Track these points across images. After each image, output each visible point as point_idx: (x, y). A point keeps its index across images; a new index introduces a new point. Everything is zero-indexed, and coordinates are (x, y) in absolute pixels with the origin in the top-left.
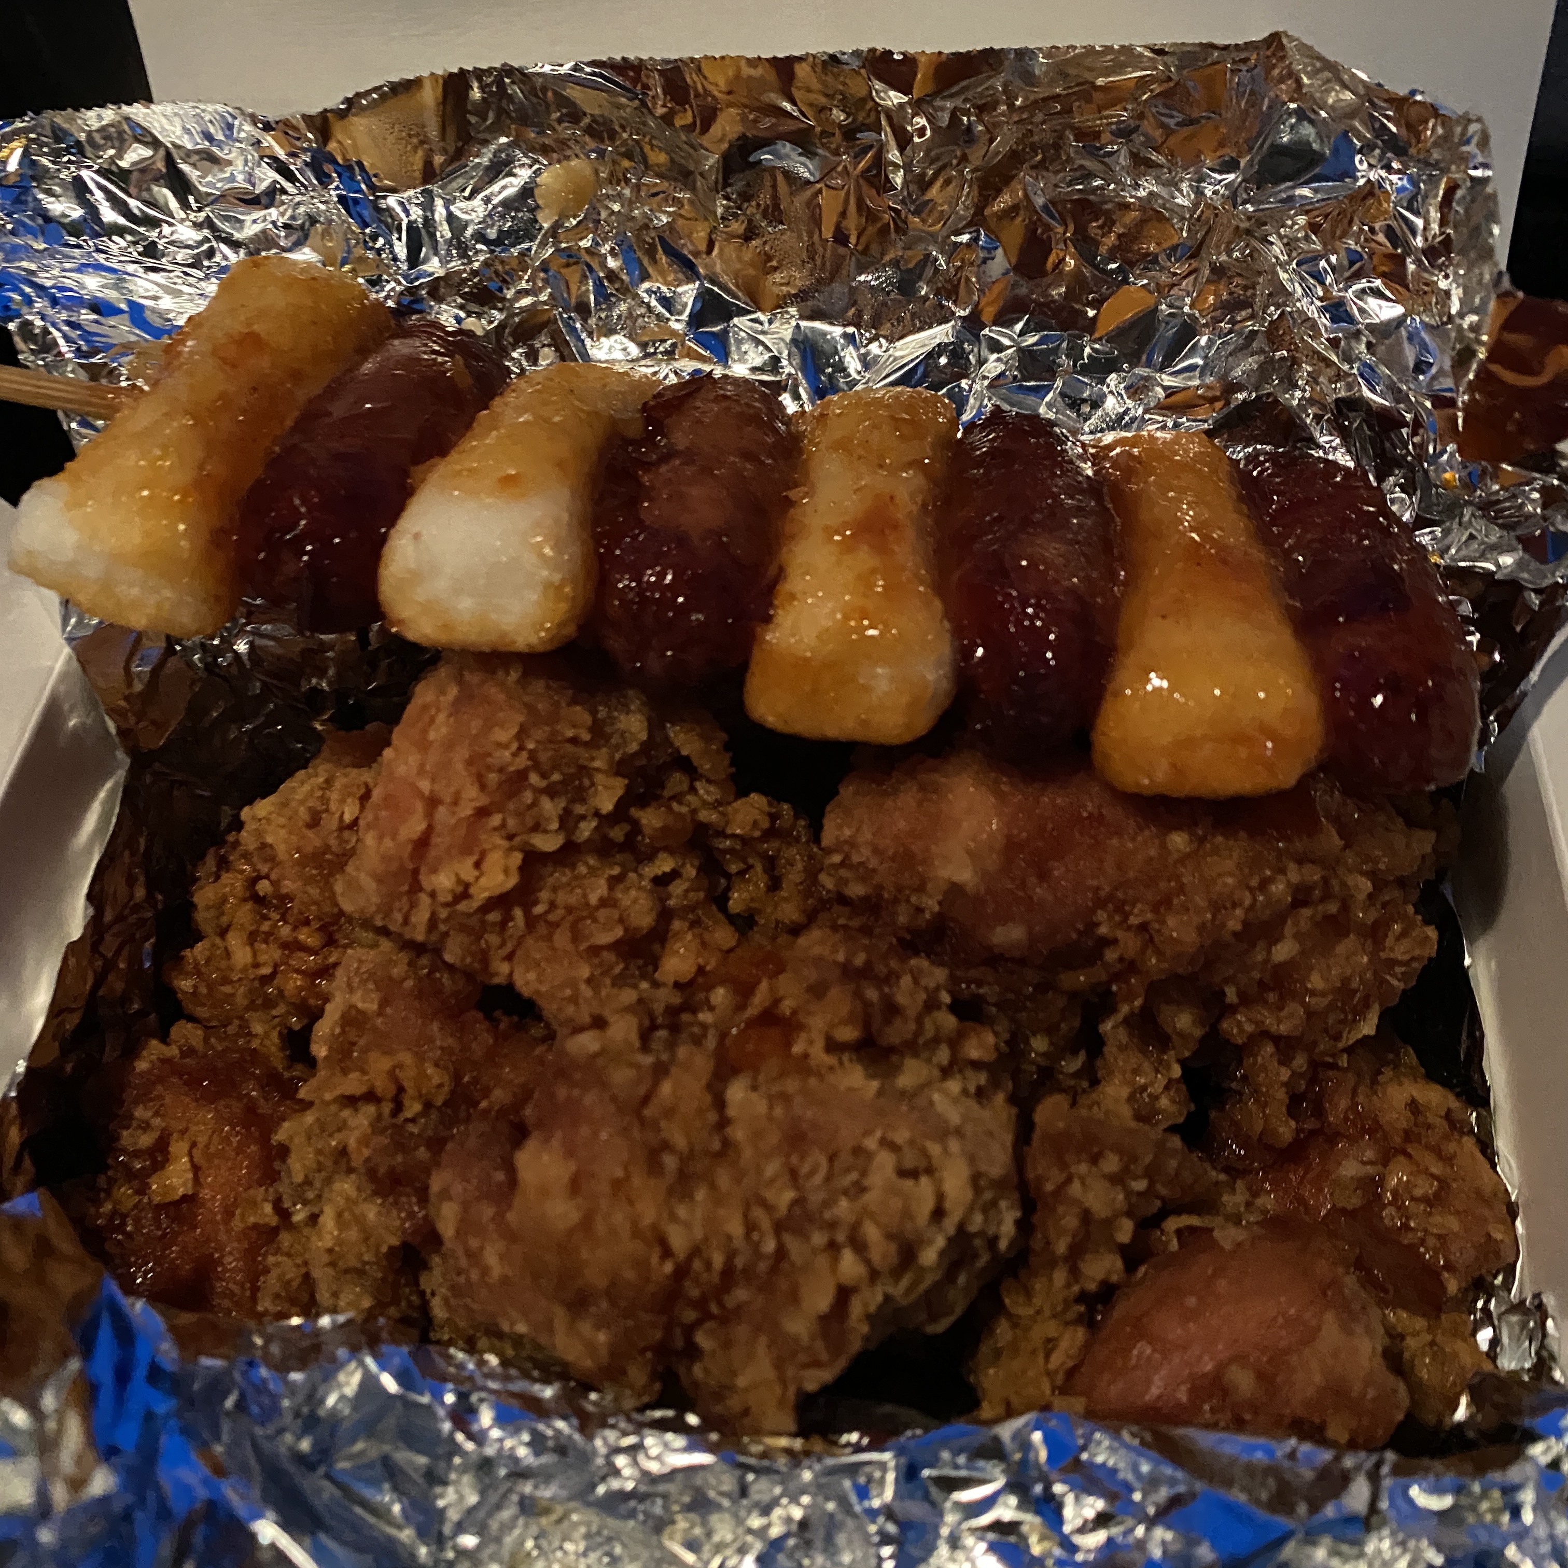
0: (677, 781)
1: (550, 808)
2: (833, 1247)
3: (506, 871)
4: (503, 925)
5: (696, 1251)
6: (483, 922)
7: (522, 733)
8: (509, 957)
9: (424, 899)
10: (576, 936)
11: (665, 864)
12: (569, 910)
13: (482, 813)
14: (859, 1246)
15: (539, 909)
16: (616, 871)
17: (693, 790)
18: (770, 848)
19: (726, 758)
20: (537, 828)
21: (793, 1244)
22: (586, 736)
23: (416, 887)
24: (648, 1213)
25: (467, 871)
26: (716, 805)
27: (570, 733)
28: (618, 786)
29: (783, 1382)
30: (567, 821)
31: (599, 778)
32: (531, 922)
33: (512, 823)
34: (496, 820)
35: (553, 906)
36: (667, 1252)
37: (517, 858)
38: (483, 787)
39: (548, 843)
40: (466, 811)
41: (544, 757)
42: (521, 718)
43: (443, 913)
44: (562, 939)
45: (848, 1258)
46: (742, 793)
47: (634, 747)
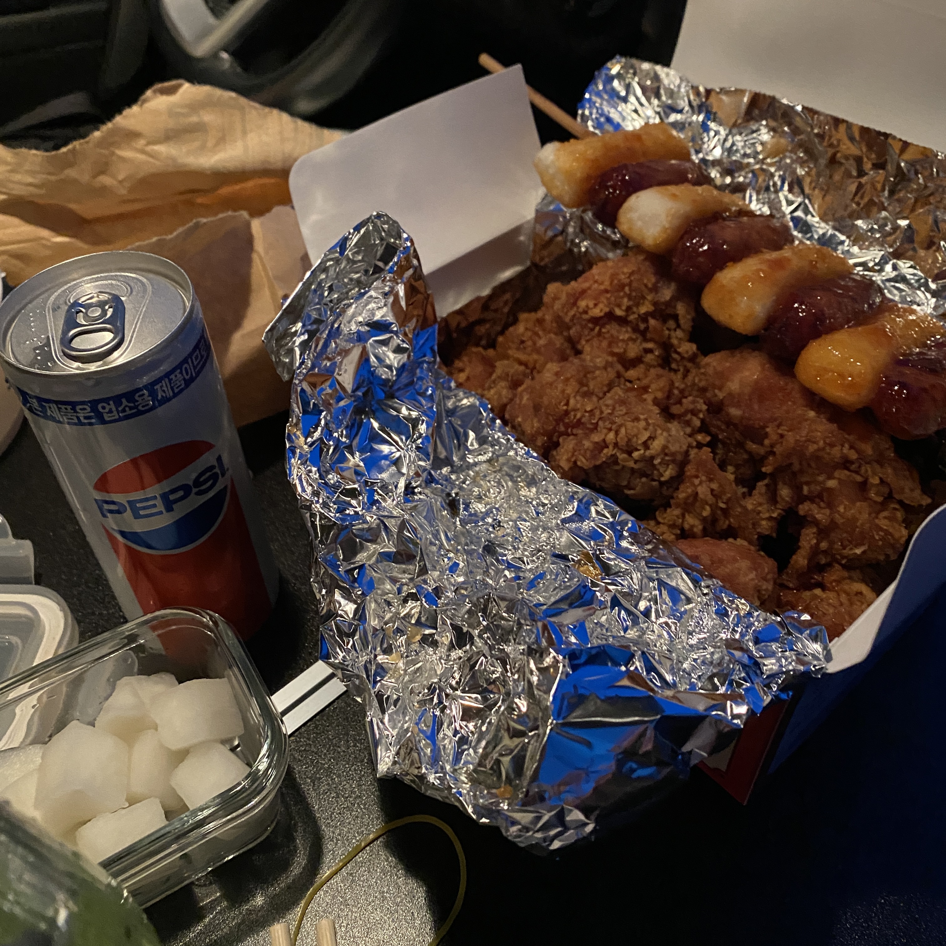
0: (671, 324)
1: (626, 302)
2: (610, 430)
3: (601, 311)
4: (592, 330)
5: (575, 410)
6: (586, 325)
7: (632, 273)
8: (587, 341)
9: (575, 309)
10: (610, 345)
11: (650, 345)
12: (612, 336)
13: (607, 291)
14: (617, 433)
15: (604, 330)
16: (634, 337)
17: (675, 330)
18: (689, 365)
19: (691, 324)
20: (619, 306)
21: (600, 423)
22: (650, 285)
23: (575, 304)
24: (569, 390)
25: (591, 305)
26: (680, 339)
27: (645, 281)
28: (651, 308)
29: (573, 455)
30: (629, 309)
31: (647, 302)
32: (600, 334)
33: (613, 299)
34: (608, 295)
35: (608, 332)
36: (567, 404)
37: (607, 310)
38: (611, 283)
39: (619, 312)
40: (602, 287)
41: (635, 285)
42: (635, 269)
43: (578, 315)
44: (605, 344)
45: (611, 435)
46: (690, 340)
47: (663, 300)
